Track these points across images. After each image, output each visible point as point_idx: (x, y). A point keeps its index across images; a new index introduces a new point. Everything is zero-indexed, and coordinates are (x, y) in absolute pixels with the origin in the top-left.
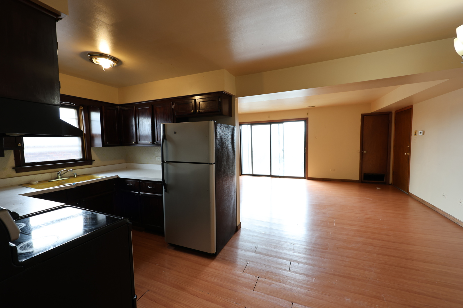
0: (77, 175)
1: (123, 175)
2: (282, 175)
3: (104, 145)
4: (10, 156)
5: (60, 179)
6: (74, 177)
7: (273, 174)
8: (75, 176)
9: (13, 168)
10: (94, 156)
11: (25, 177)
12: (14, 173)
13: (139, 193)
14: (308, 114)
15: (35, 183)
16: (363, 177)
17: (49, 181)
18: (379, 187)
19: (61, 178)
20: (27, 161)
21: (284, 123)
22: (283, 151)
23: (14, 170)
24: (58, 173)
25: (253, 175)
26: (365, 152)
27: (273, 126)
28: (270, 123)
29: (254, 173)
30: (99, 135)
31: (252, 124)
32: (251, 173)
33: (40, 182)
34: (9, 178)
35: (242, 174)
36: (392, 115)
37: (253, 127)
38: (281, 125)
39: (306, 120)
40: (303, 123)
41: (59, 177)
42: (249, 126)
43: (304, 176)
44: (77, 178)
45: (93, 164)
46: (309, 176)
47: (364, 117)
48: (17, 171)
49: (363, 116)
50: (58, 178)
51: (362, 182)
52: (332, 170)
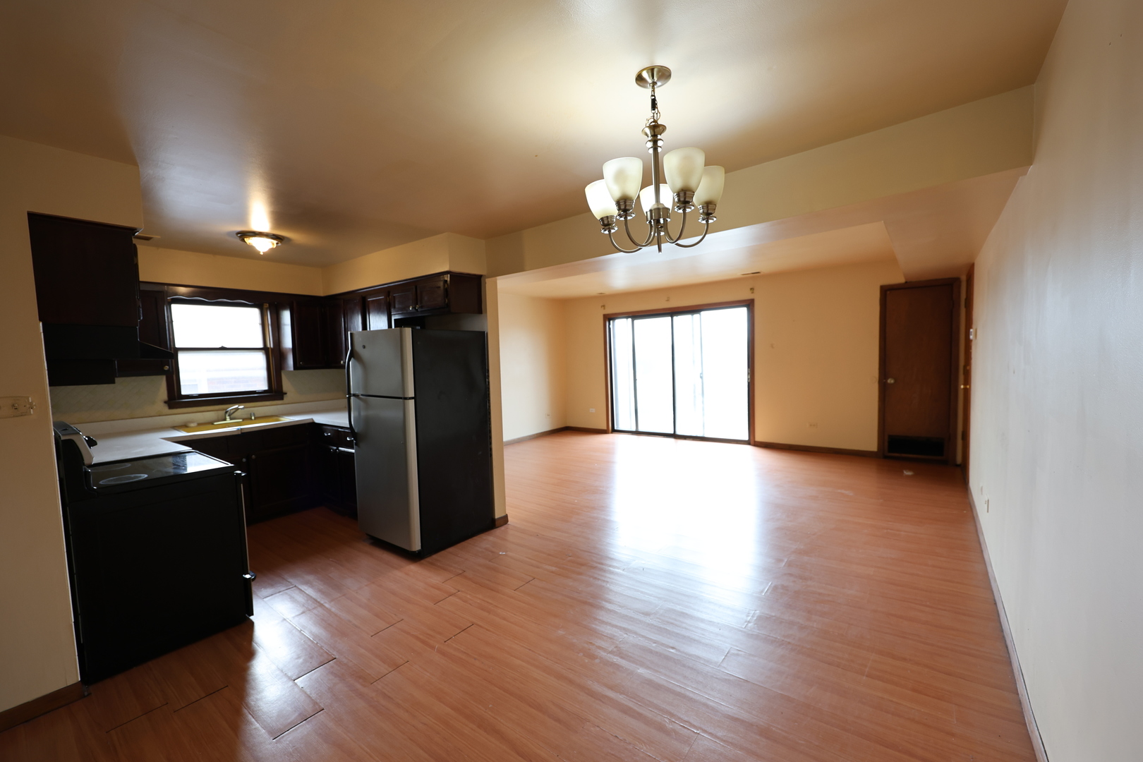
0: (256, 416)
1: (319, 419)
2: (699, 435)
3: (296, 367)
4: (161, 383)
5: (228, 421)
6: (251, 419)
7: (679, 432)
8: (253, 418)
9: (165, 402)
10: (287, 385)
11: (181, 415)
12: (165, 409)
13: (338, 449)
14: (755, 291)
15: (192, 425)
16: (886, 444)
17: (213, 424)
18: (910, 469)
19: (231, 419)
20: (183, 392)
21: (702, 313)
22: (701, 377)
23: (166, 405)
24: (226, 412)
25: (637, 433)
26: (890, 381)
27: (678, 319)
28: (673, 312)
29: (641, 429)
30: (289, 348)
31: (635, 315)
32: (634, 429)
33: (199, 424)
34: (160, 416)
35: (614, 431)
36: (959, 287)
37: (638, 322)
38: (696, 316)
39: (749, 304)
40: (744, 311)
41: (228, 417)
42: (630, 320)
43: (746, 438)
44: (255, 421)
45: (285, 398)
46: (759, 438)
47: (888, 292)
48: (171, 407)
49: (886, 291)
50: (225, 420)
51: (885, 457)
52: (811, 425)
